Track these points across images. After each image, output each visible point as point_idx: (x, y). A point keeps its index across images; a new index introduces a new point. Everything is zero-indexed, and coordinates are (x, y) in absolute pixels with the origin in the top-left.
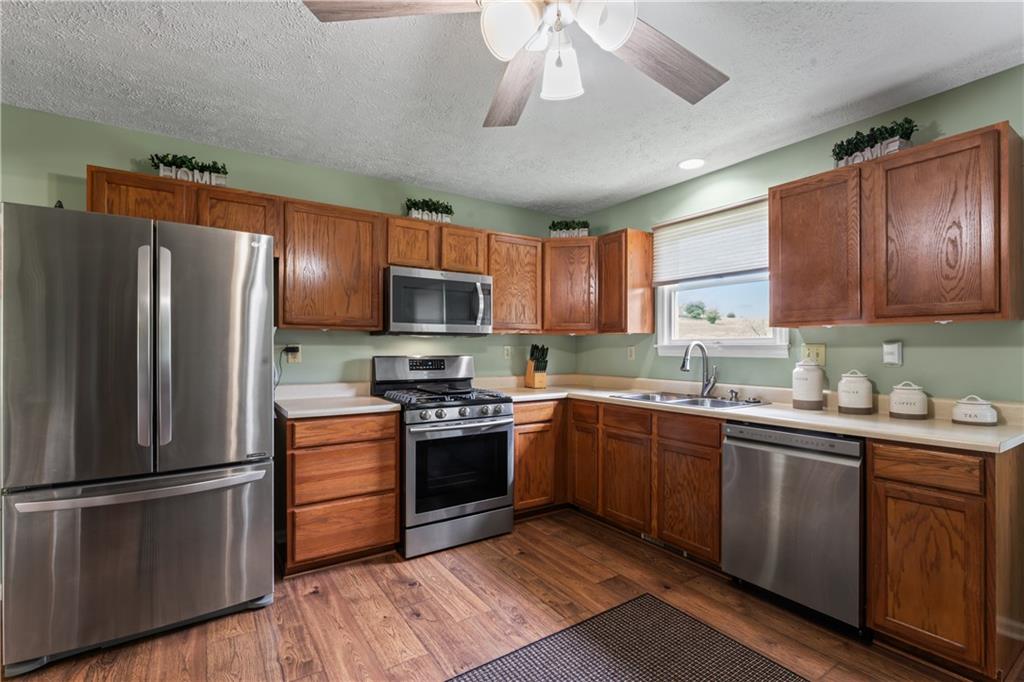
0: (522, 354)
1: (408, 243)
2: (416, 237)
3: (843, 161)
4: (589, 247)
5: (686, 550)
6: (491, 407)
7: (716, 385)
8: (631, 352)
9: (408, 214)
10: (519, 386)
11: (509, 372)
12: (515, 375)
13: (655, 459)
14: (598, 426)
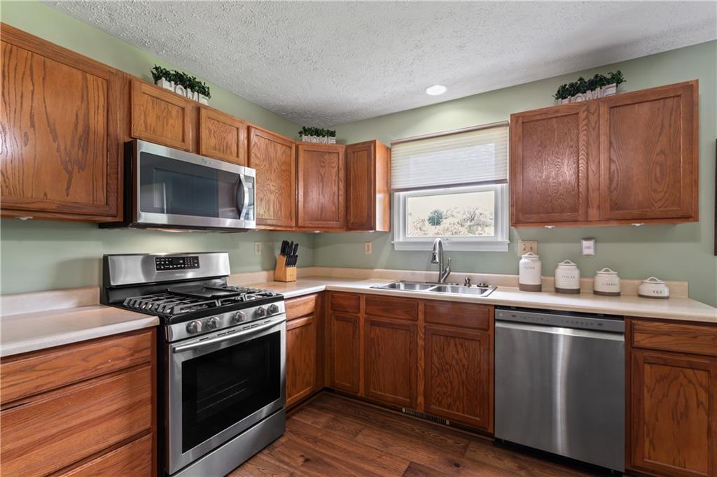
0: (272, 250)
1: (158, 117)
2: (169, 113)
3: (567, 99)
4: (338, 153)
5: (449, 418)
6: (266, 307)
7: (451, 273)
8: (368, 246)
9: (156, 83)
10: (268, 280)
11: (259, 267)
12: (264, 270)
13: (421, 343)
14: (359, 315)
